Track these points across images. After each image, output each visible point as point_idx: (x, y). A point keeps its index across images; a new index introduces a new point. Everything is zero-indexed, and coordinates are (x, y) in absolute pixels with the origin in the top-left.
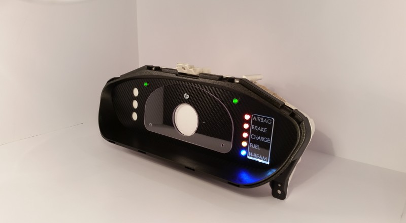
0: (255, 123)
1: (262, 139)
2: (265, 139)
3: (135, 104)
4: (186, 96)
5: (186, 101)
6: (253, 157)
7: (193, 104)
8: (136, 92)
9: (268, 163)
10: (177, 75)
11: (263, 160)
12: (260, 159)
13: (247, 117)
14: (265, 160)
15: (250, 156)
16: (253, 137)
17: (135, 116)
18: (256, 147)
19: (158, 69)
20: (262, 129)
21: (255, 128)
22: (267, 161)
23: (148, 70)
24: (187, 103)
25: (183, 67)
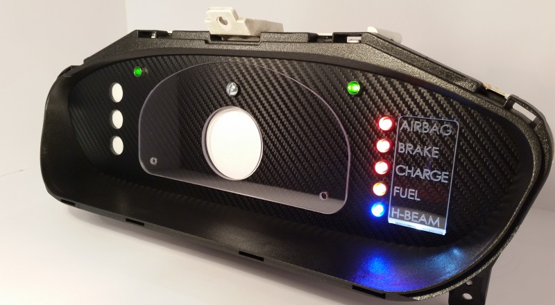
0: (407, 137)
1: (427, 174)
2: (435, 175)
3: (118, 119)
4: (232, 90)
5: (231, 101)
6: (402, 218)
7: (249, 105)
8: (117, 93)
9: (443, 232)
10: (206, 42)
11: (431, 225)
12: (422, 223)
13: (385, 124)
14: (436, 226)
15: (395, 217)
16: (402, 170)
17: (118, 146)
18: (411, 195)
19: (162, 35)
20: (426, 150)
21: (405, 148)
22: (442, 227)
23: (141, 39)
24: (234, 105)
25: (221, 19)
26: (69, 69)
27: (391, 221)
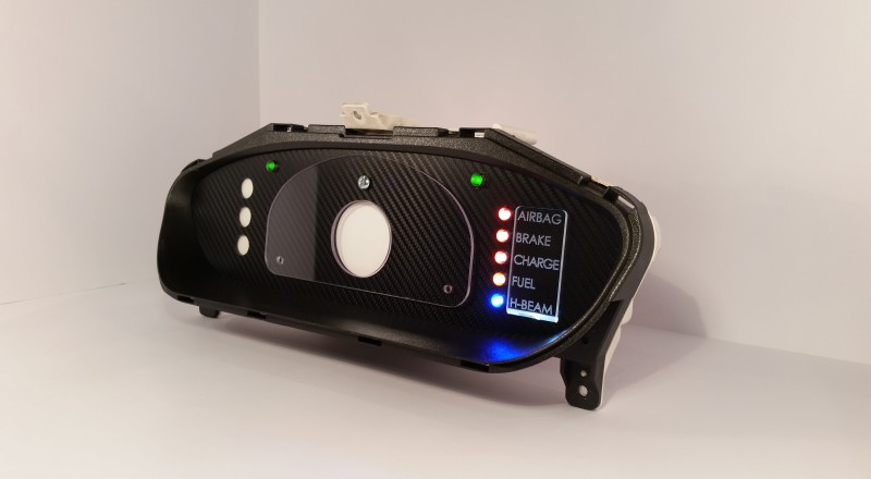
0: (524, 227)
1: (540, 263)
2: (547, 263)
3: (245, 217)
4: (363, 183)
5: (363, 195)
6: (519, 308)
7: (379, 199)
8: (247, 189)
9: (555, 319)
10: (341, 136)
11: (545, 313)
12: (537, 311)
13: (504, 214)
14: (549, 314)
15: (513, 307)
16: (519, 260)
17: (243, 246)
18: (527, 283)
19: (298, 129)
20: (540, 238)
21: (523, 238)
22: (554, 314)
23: (276, 133)
24: (365, 198)
25: (355, 113)
26: (195, 163)
27: (510, 311)
